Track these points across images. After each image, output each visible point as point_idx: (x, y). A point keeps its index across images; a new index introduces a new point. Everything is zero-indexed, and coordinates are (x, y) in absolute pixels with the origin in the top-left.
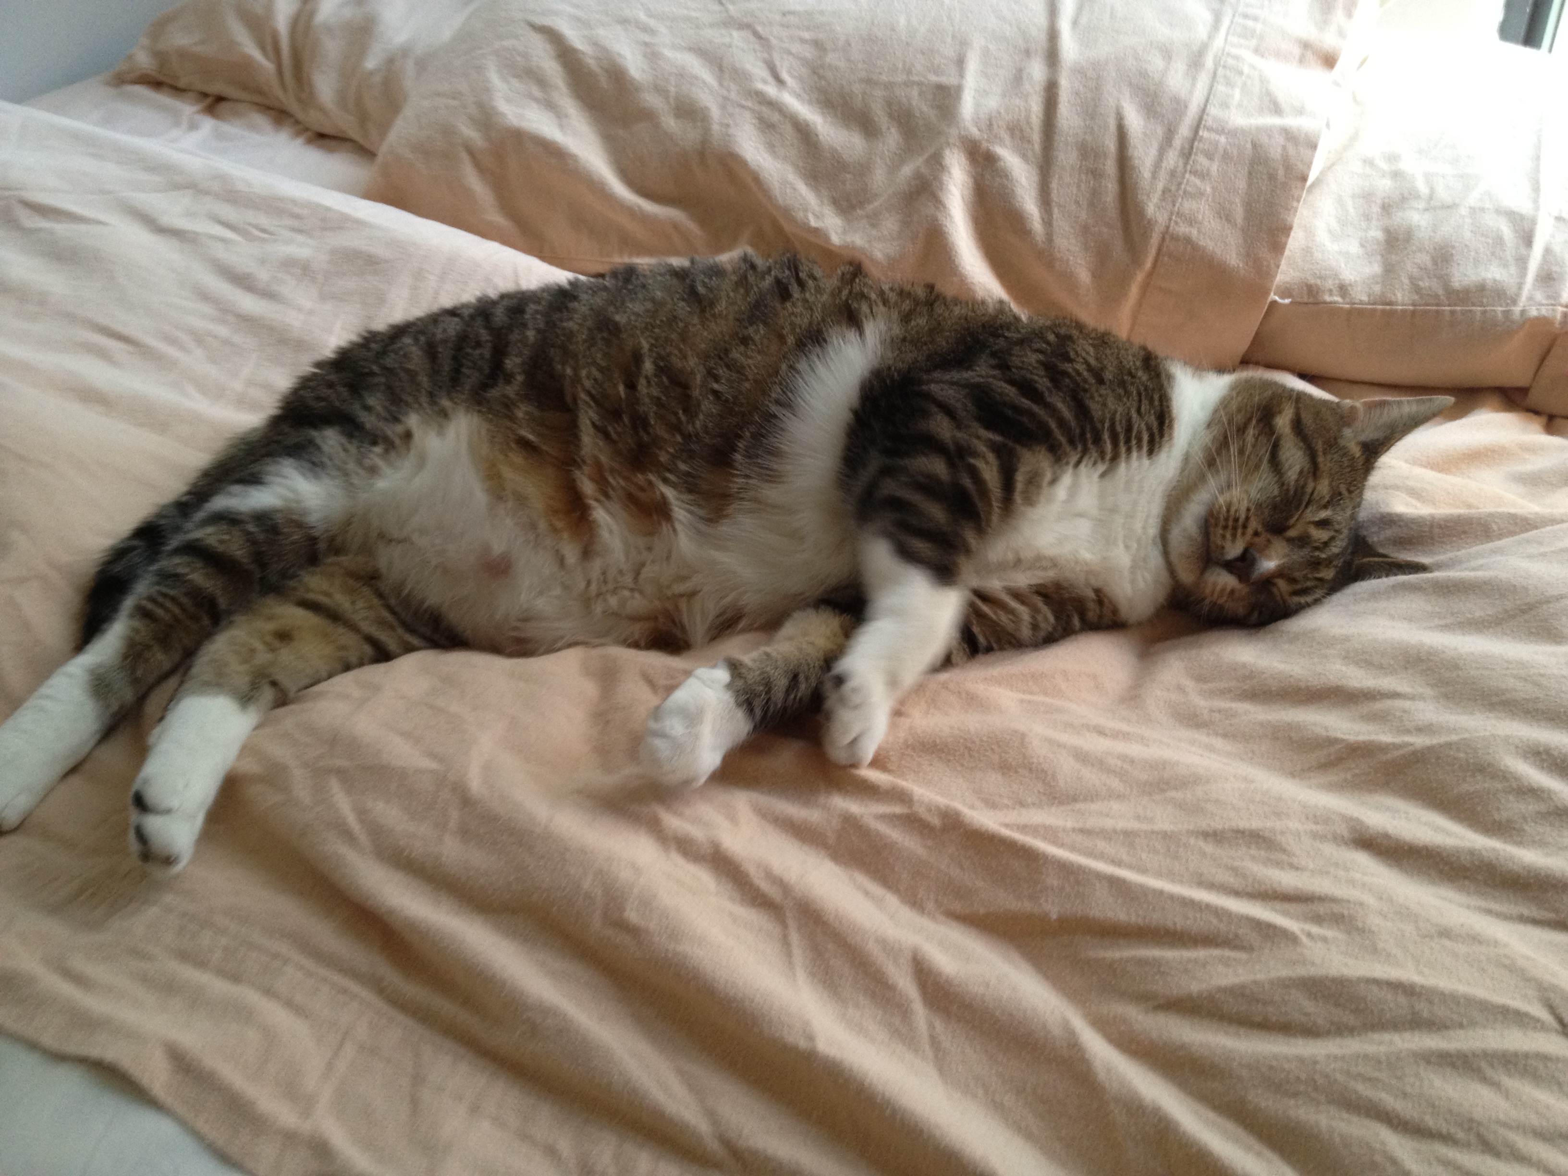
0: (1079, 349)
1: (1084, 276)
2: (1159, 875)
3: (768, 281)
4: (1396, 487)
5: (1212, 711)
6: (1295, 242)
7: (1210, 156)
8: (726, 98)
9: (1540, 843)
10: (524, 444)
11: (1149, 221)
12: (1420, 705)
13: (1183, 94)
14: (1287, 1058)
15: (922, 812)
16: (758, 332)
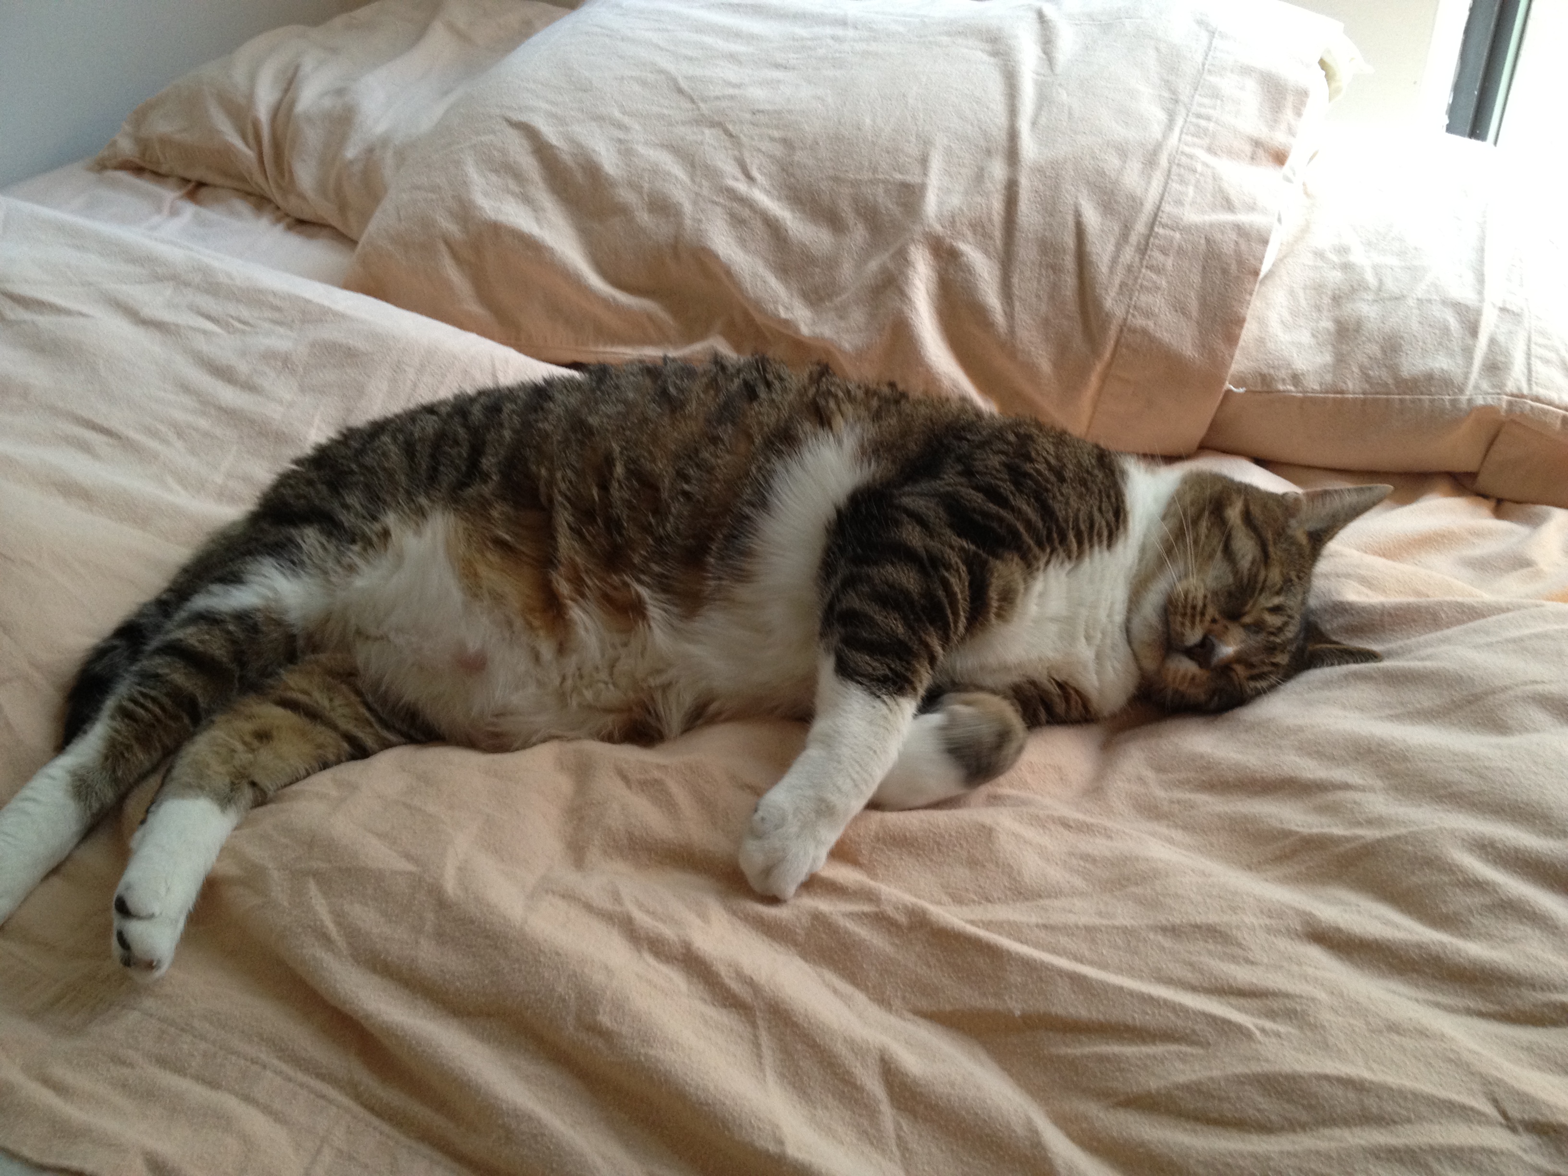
0: (1039, 448)
1: (1045, 366)
2: (1119, 971)
3: (737, 382)
4: (1348, 576)
5: (1172, 802)
6: (1249, 333)
7: (1164, 252)
8: (697, 194)
9: (1487, 937)
10: (500, 543)
11: (1107, 315)
12: (1370, 797)
13: (1139, 192)
14: (1242, 1155)
15: (890, 911)
16: (726, 432)
